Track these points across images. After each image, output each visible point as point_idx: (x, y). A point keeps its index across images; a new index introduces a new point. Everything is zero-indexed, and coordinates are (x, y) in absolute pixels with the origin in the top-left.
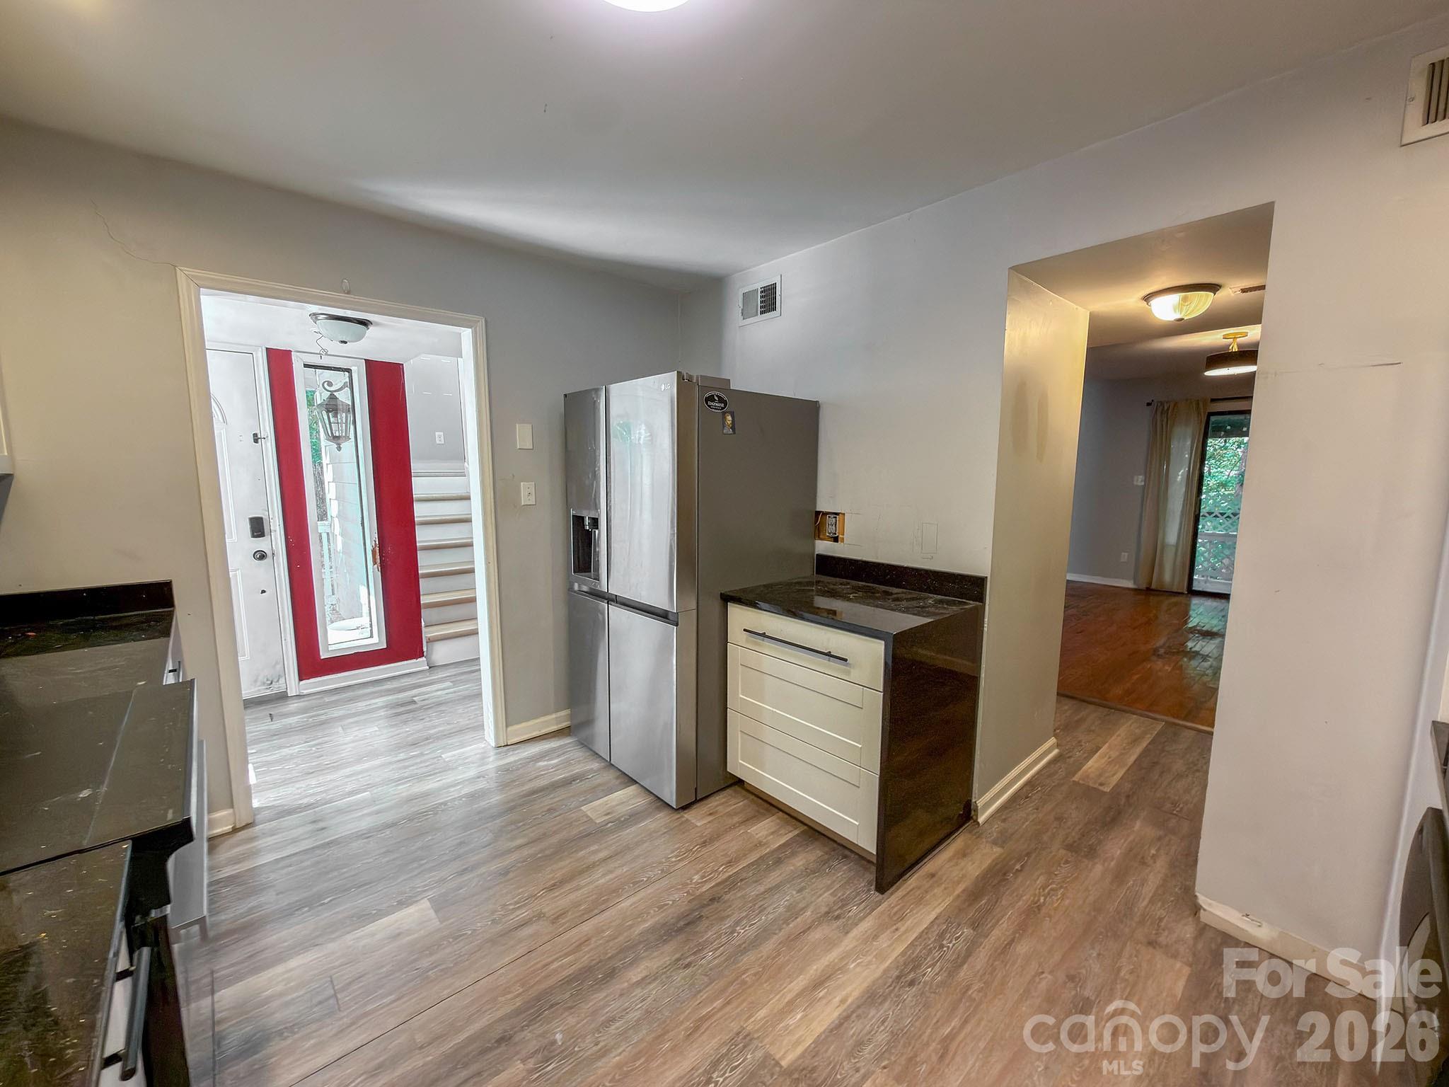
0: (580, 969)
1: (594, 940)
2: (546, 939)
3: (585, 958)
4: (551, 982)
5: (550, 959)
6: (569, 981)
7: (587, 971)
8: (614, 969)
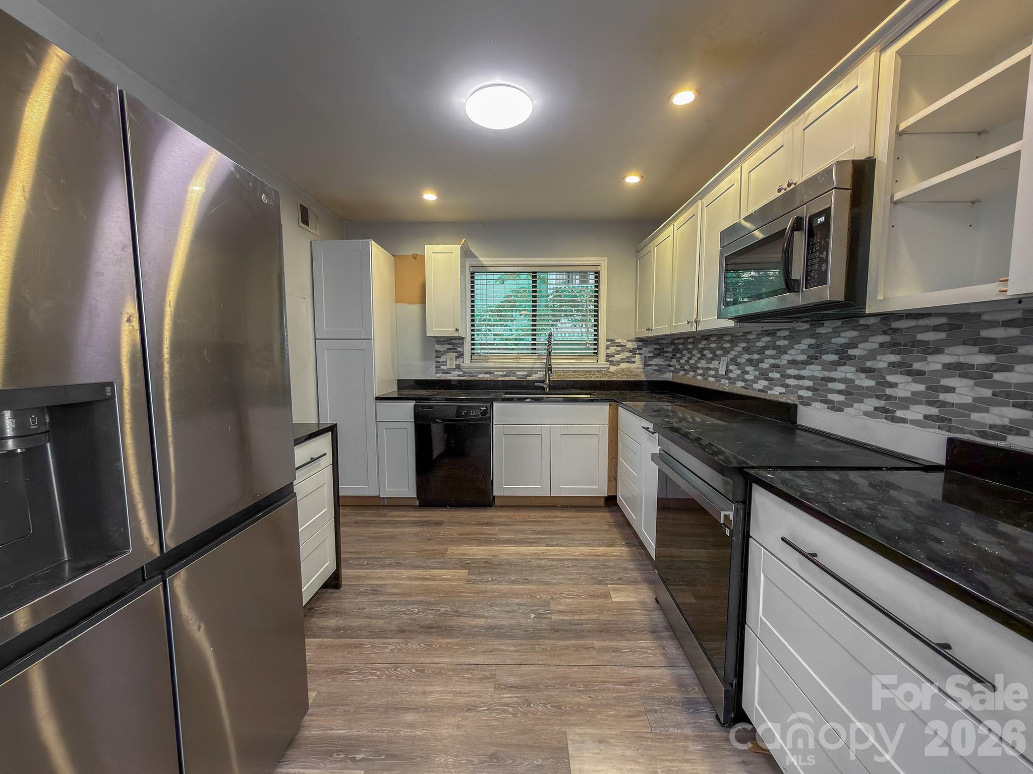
0: (502, 639)
1: (482, 650)
2: (506, 667)
3: (496, 643)
4: (519, 642)
5: (513, 653)
6: (511, 637)
7: (499, 636)
8: (486, 630)
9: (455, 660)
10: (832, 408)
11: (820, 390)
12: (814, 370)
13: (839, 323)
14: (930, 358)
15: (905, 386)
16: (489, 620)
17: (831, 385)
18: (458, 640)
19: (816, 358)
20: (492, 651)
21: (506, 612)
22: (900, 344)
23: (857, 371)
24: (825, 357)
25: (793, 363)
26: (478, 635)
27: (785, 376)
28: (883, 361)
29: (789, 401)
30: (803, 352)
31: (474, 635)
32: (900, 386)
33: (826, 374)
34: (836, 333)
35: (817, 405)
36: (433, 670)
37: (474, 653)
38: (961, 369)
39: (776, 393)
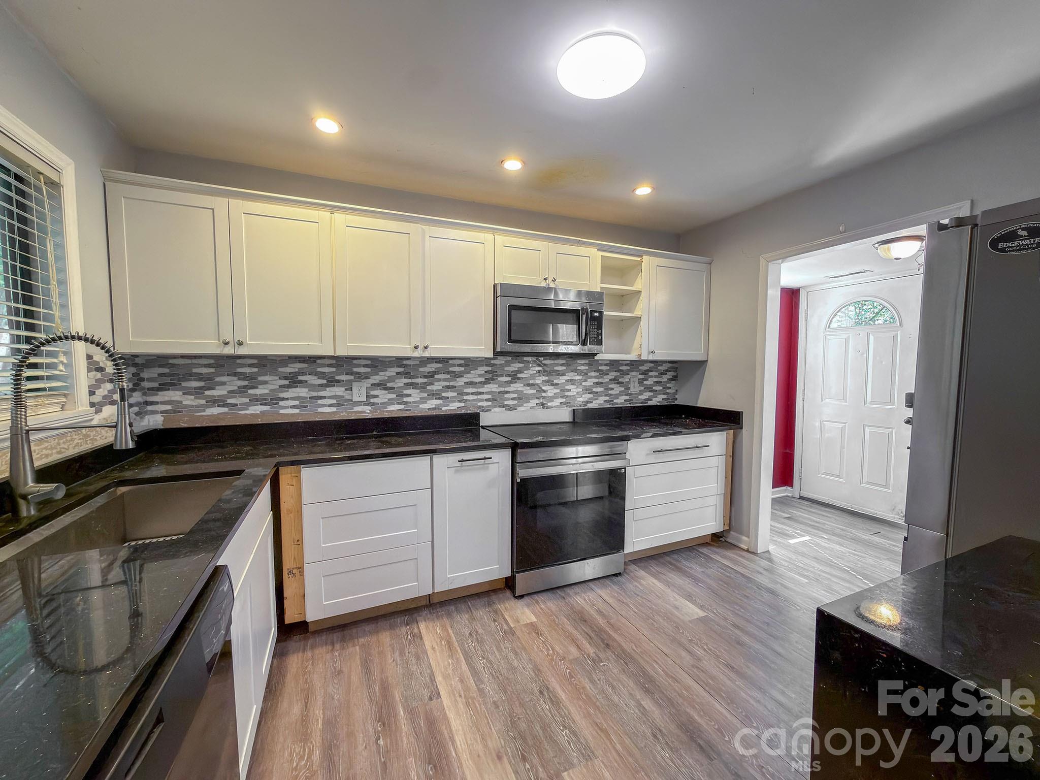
0: (652, 676)
1: (679, 685)
2: (678, 662)
3: (661, 679)
4: (643, 663)
5: (660, 664)
6: (643, 671)
7: (651, 680)
8: (653, 694)
9: (711, 699)
10: (509, 409)
11: (497, 400)
12: (493, 387)
13: (510, 358)
14: (561, 378)
15: (551, 391)
16: (639, 697)
17: (506, 396)
18: (688, 710)
19: (493, 379)
20: (672, 677)
21: (613, 688)
22: (547, 371)
23: (524, 385)
24: (500, 379)
25: (471, 384)
26: (667, 697)
27: (461, 394)
28: (539, 380)
29: (469, 412)
30: (480, 376)
31: (670, 700)
32: (549, 391)
33: (502, 389)
34: (508, 364)
35: (497, 410)
36: (736, 710)
37: (688, 688)
38: (571, 382)
39: (453, 407)
